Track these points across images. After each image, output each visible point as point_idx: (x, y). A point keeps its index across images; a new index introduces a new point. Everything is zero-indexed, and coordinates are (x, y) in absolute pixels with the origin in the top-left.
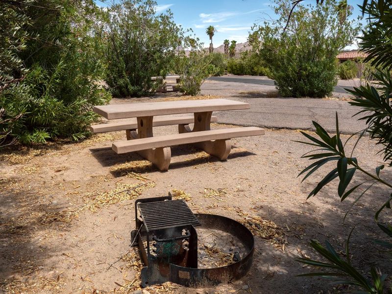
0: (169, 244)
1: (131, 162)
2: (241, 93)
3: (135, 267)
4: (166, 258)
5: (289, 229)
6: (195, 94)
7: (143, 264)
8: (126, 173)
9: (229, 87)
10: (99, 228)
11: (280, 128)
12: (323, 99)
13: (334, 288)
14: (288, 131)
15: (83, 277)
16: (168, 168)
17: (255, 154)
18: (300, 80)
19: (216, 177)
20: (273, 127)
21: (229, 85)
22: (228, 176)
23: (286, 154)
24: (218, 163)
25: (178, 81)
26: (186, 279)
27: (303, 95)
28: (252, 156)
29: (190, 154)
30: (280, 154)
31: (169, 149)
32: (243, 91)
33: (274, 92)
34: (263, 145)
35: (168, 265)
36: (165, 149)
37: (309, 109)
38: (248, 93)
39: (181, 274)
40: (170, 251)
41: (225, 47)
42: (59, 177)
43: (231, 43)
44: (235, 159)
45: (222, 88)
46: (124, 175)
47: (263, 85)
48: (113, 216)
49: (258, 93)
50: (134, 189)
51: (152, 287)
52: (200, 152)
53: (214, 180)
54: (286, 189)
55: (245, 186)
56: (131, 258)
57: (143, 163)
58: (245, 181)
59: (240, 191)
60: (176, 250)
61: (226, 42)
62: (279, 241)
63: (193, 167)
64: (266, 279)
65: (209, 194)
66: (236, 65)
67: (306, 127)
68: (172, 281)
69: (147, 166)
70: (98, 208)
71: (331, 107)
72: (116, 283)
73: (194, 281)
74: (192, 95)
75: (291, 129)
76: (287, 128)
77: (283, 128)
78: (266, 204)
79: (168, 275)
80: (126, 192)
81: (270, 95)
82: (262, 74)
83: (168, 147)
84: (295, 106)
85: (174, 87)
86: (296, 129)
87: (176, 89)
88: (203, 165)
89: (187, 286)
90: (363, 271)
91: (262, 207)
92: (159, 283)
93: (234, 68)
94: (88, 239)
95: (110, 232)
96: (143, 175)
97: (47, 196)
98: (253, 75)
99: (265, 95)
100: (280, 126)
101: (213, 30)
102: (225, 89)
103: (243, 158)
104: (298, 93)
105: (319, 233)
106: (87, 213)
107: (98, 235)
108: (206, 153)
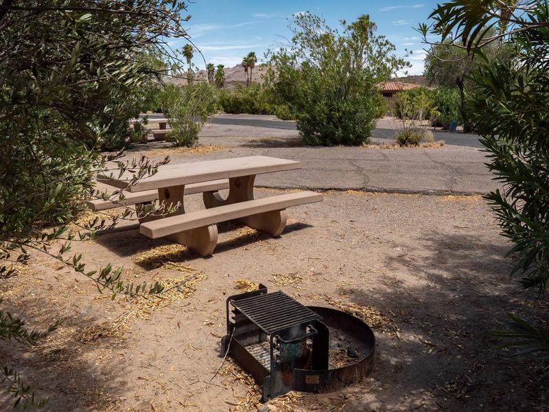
0: (293, 346)
1: (158, 248)
2: (252, 141)
3: (242, 381)
4: (289, 363)
5: (394, 315)
6: (190, 143)
7: (250, 375)
8: (161, 263)
9: (231, 133)
10: (165, 339)
11: (327, 190)
12: (361, 147)
13: (470, 371)
14: (337, 193)
15: (182, 401)
16: (212, 252)
17: (311, 226)
18: (329, 124)
19: (279, 259)
20: (318, 189)
21: (230, 130)
22: (294, 257)
23: (347, 224)
24: (272, 241)
25: (162, 126)
26: (315, 384)
27: (335, 143)
28: (310, 229)
29: (230, 231)
30: (341, 223)
31: (215, 227)
32: (255, 139)
33: (295, 139)
34: (315, 213)
35: (291, 371)
36: (210, 228)
37: (351, 161)
38: (262, 141)
39: (309, 379)
40: (293, 353)
41: (209, 74)
42: (66, 277)
43: (217, 69)
44: (290, 234)
45: (223, 134)
46: (158, 267)
47: (276, 129)
48: (174, 321)
49: (275, 141)
50: (183, 283)
51: (276, 400)
52: (242, 227)
53: (279, 263)
54: (369, 267)
55: (319, 267)
56: (230, 371)
57: (175, 249)
58: (316, 262)
59: (317, 274)
60: (299, 352)
61: (210, 66)
62: (390, 328)
63: (241, 248)
64: (396, 372)
65: (281, 282)
66: (228, 100)
67: (358, 187)
68: (296, 390)
69: (182, 252)
70: (148, 313)
71: (376, 158)
72: (227, 403)
73: (324, 385)
74: (188, 147)
75: (341, 190)
76: (335, 189)
77: (330, 189)
78: (354, 287)
79: (291, 384)
80: (176, 289)
81: (291, 143)
82: (264, 112)
83: (214, 224)
84: (331, 159)
85: (155, 135)
86: (346, 190)
87: (159, 138)
88: (253, 245)
89: (316, 392)
90: (489, 350)
91: (352, 292)
92: (282, 394)
93: (226, 103)
94: (159, 355)
95: (181, 343)
96: (182, 264)
97: (68, 305)
98: (253, 114)
99: (284, 143)
100: (327, 187)
101: (191, 50)
102: (228, 136)
103: (299, 231)
104: (328, 140)
105: (428, 315)
106: (139, 322)
107: (169, 348)
108: (250, 229)
